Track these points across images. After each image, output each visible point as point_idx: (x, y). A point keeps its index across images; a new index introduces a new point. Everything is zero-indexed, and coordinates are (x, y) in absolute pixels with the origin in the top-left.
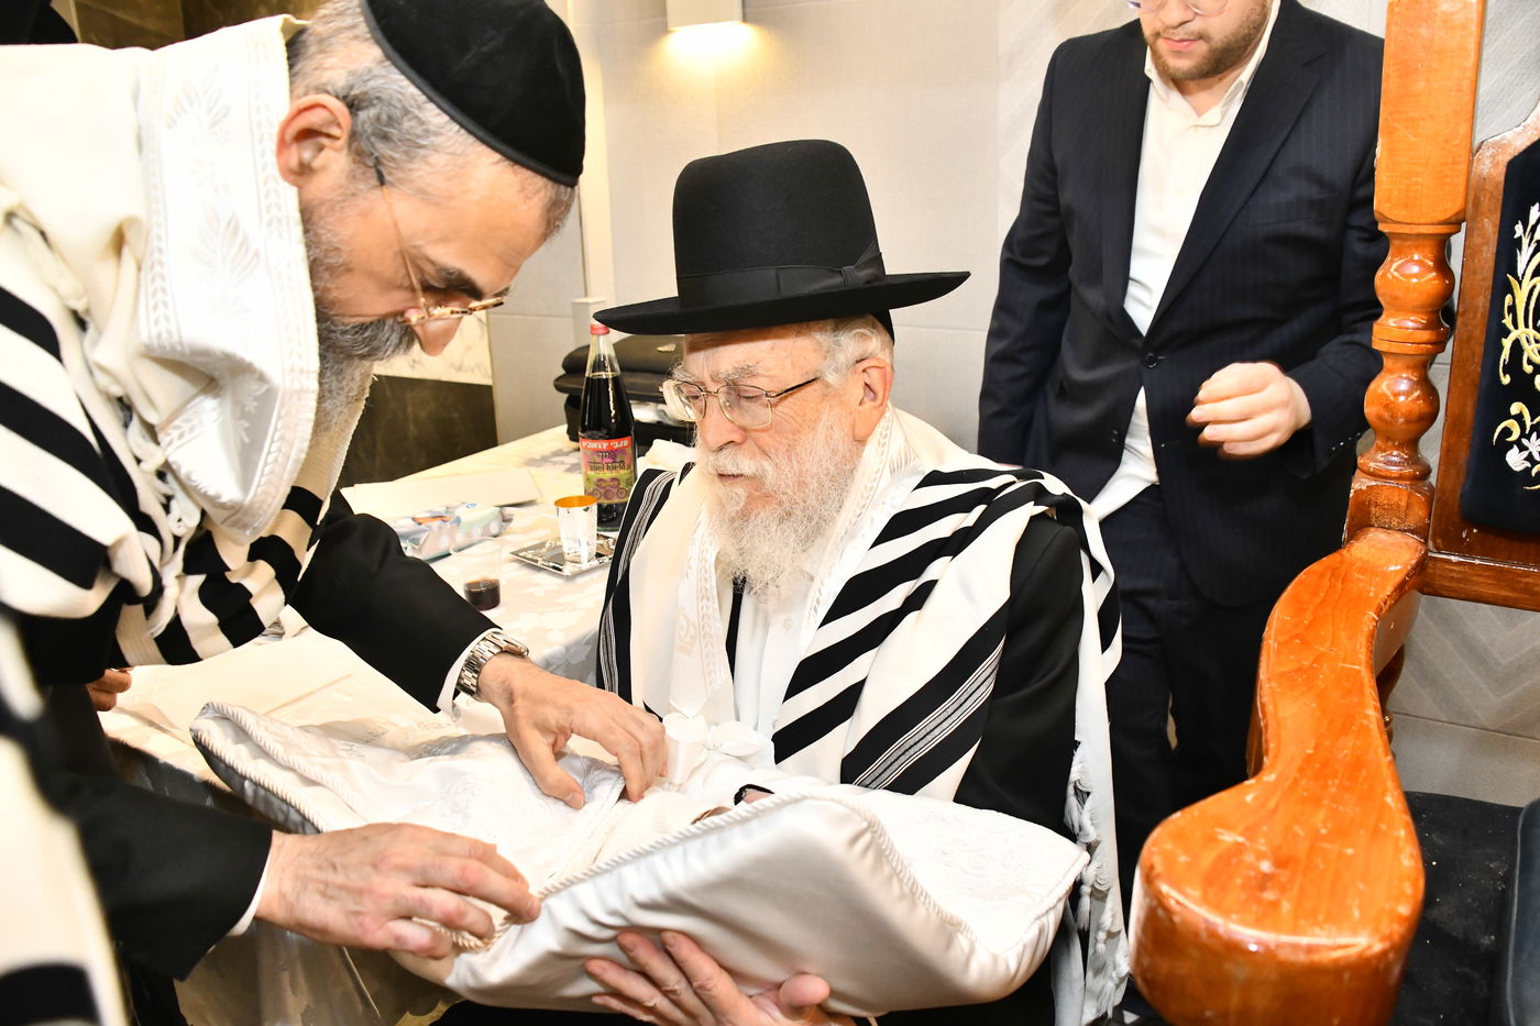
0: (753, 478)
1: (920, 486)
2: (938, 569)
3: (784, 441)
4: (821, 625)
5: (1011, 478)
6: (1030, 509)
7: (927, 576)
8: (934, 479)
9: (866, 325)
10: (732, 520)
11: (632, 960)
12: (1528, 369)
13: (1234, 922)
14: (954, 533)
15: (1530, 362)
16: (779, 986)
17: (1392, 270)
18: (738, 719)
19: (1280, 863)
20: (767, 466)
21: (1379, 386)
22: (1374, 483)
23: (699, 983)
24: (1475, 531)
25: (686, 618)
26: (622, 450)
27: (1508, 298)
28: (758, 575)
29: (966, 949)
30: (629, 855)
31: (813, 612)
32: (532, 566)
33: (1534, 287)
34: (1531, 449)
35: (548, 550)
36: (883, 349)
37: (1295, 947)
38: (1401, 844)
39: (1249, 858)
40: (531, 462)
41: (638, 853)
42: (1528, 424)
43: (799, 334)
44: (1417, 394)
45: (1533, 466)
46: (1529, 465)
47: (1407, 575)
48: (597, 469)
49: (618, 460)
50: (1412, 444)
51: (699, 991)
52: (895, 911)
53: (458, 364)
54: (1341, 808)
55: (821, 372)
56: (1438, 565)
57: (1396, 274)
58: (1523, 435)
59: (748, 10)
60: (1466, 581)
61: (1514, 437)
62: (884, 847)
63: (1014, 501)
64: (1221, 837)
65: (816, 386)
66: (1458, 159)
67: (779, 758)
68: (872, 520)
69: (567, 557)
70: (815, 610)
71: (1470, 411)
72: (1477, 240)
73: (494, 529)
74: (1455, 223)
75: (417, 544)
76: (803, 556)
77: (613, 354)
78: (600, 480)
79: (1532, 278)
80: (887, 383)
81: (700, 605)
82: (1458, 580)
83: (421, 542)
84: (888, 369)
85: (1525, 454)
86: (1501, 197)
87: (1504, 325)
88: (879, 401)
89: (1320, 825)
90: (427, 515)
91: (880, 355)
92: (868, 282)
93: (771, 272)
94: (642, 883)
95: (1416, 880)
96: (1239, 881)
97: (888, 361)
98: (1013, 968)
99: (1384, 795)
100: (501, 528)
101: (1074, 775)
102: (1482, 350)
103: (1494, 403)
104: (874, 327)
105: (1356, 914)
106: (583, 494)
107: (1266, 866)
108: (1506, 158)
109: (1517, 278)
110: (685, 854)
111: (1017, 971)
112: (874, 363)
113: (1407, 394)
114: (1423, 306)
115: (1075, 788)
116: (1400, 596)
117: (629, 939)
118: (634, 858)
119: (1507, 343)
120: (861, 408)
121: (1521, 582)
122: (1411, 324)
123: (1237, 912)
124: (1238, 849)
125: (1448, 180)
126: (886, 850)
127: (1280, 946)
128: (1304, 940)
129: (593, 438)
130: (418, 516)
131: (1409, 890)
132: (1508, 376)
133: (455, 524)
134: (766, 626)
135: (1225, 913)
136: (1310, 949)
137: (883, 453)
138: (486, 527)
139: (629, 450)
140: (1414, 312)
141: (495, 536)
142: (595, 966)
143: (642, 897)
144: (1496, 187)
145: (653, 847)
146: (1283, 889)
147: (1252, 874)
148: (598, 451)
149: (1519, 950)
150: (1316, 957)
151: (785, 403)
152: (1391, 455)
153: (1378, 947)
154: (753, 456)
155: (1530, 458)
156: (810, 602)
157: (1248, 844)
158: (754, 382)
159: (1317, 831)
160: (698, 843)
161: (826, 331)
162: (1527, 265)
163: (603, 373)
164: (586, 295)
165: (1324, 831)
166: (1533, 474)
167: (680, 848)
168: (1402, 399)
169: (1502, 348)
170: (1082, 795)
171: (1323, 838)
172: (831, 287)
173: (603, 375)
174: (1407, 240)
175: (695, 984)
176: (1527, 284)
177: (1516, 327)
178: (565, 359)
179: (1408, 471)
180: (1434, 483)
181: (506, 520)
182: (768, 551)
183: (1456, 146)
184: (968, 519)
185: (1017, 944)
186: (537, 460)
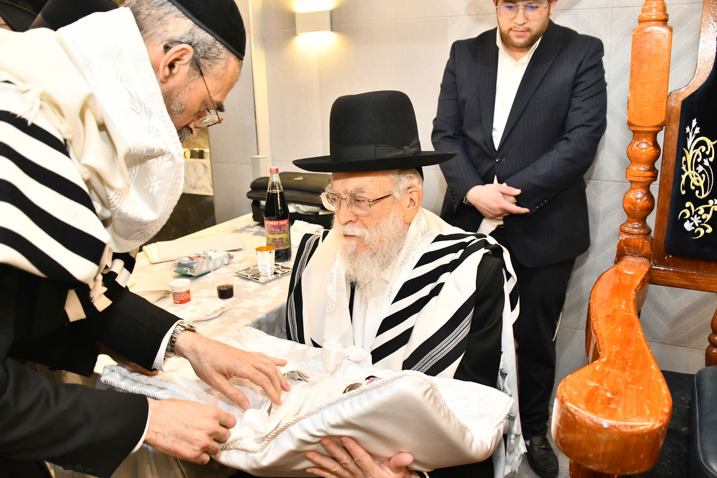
0: (360, 237)
1: (435, 241)
2: (444, 278)
3: (374, 222)
4: (393, 302)
5: (474, 237)
6: (483, 251)
7: (440, 281)
8: (440, 238)
9: (412, 173)
10: (349, 256)
11: (328, 451)
12: (693, 188)
13: (600, 417)
14: (451, 262)
15: (693, 185)
16: (390, 459)
17: (634, 146)
18: (354, 345)
19: (613, 394)
20: (366, 231)
21: (629, 196)
22: (628, 237)
23: (358, 458)
24: (671, 256)
25: (332, 301)
26: (284, 225)
27: (684, 158)
28: (362, 280)
29: (470, 439)
30: (326, 405)
31: (388, 297)
32: (246, 278)
33: (695, 153)
34: (694, 222)
35: (252, 271)
36: (419, 184)
37: (626, 426)
38: (661, 384)
39: (601, 392)
40: (236, 231)
41: (330, 404)
42: (693, 211)
43: (383, 175)
44: (645, 198)
45: (696, 228)
46: (694, 228)
47: (645, 275)
48: (273, 234)
49: (282, 230)
50: (643, 220)
51: (357, 462)
52: (443, 423)
53: (194, 186)
54: (635, 371)
55: (392, 192)
56: (655, 271)
57: (636, 148)
58: (691, 215)
59: (333, 26)
60: (667, 278)
61: (687, 216)
62: (437, 395)
63: (476, 248)
64: (589, 384)
65: (390, 198)
66: (662, 100)
67: (374, 362)
68: (413, 257)
69: (261, 274)
70: (390, 296)
71: (668, 205)
72: (670, 133)
73: (226, 262)
74: (660, 127)
75: (192, 269)
76: (383, 272)
77: (280, 182)
78: (274, 239)
79: (694, 150)
80: (420, 198)
81: (338, 294)
82: (664, 278)
83: (194, 268)
84: (421, 192)
85: (692, 223)
86: (679, 115)
87: (682, 169)
88: (416, 207)
89: (627, 378)
90: (195, 256)
91: (418, 186)
92: (414, 154)
93: (373, 147)
94: (333, 416)
95: (669, 399)
96: (599, 401)
97: (421, 189)
98: (489, 447)
99: (651, 366)
100: (229, 261)
101: (501, 367)
102: (673, 180)
103: (678, 202)
104: (415, 174)
105: (648, 412)
106: (266, 245)
107: (609, 395)
108: (681, 98)
109: (687, 150)
110: (352, 403)
111: (490, 449)
112: (415, 189)
113: (641, 199)
114: (647, 161)
115: (501, 372)
116: (643, 285)
117: (326, 442)
118: (328, 406)
119: (684, 177)
120: (408, 209)
121: (690, 278)
122: (642, 169)
123: (601, 413)
124: (596, 388)
125: (658, 109)
126: (437, 397)
127: (620, 426)
128: (629, 423)
129: (271, 220)
130: (191, 256)
131: (667, 403)
132: (684, 191)
133: (209, 260)
134: (366, 303)
135: (596, 413)
136: (632, 427)
137: (418, 227)
138: (223, 261)
139: (287, 225)
140: (644, 163)
141: (227, 265)
142: (310, 455)
143: (333, 422)
144: (678, 111)
145: (336, 401)
146: (617, 403)
147: (604, 398)
148: (273, 226)
149: (701, 431)
150: (635, 430)
151: (376, 205)
152: (634, 224)
153: (657, 425)
154: (360, 227)
155: (694, 225)
156: (387, 293)
157: (600, 386)
158: (363, 195)
159: (627, 380)
160: (357, 397)
161: (395, 174)
162: (692, 144)
163: (275, 190)
164: (258, 154)
165: (629, 380)
166: (696, 232)
167: (349, 400)
168: (639, 201)
169: (681, 179)
170: (504, 375)
171: (629, 383)
172: (397, 156)
173: (275, 191)
174: (641, 133)
175: (355, 460)
176: (692, 152)
177: (688, 171)
178: (252, 184)
179: (642, 231)
180: (653, 236)
181: (231, 257)
182: (366, 270)
183: (662, 94)
184: (456, 256)
185: (489, 437)
186: (239, 230)
